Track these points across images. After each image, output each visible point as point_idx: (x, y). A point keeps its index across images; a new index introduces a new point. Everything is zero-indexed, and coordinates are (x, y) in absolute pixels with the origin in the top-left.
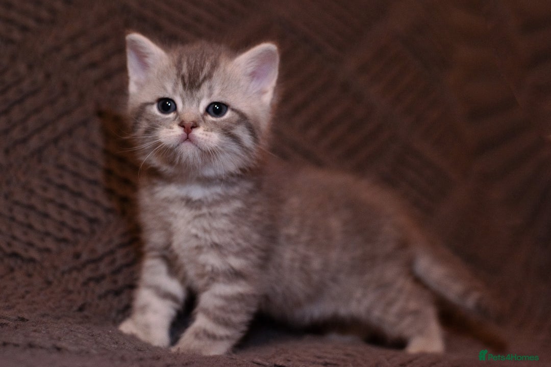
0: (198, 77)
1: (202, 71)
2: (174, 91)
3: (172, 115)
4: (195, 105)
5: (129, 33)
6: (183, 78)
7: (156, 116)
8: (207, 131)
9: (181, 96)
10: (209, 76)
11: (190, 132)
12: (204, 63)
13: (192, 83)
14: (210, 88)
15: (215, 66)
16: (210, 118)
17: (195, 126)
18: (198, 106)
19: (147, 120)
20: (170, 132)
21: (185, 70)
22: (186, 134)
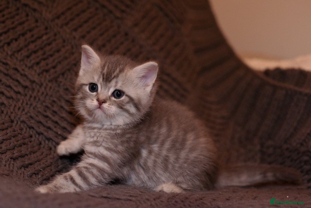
0: (111, 76)
1: (114, 73)
2: (98, 81)
3: (95, 93)
4: (107, 90)
5: (83, 44)
6: (103, 75)
7: (87, 92)
8: (110, 105)
9: (101, 84)
10: (117, 76)
11: (101, 105)
12: (116, 69)
13: (107, 79)
14: (117, 82)
15: (121, 71)
16: (113, 98)
17: (104, 102)
18: (108, 91)
19: (83, 93)
20: (92, 102)
21: (105, 71)
22: (99, 105)
